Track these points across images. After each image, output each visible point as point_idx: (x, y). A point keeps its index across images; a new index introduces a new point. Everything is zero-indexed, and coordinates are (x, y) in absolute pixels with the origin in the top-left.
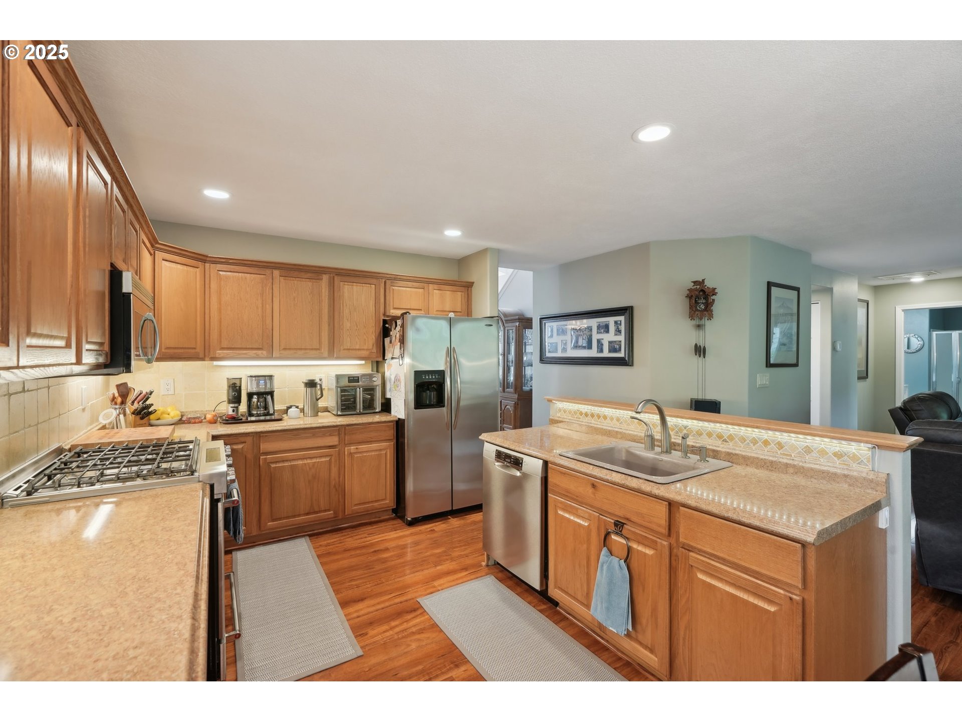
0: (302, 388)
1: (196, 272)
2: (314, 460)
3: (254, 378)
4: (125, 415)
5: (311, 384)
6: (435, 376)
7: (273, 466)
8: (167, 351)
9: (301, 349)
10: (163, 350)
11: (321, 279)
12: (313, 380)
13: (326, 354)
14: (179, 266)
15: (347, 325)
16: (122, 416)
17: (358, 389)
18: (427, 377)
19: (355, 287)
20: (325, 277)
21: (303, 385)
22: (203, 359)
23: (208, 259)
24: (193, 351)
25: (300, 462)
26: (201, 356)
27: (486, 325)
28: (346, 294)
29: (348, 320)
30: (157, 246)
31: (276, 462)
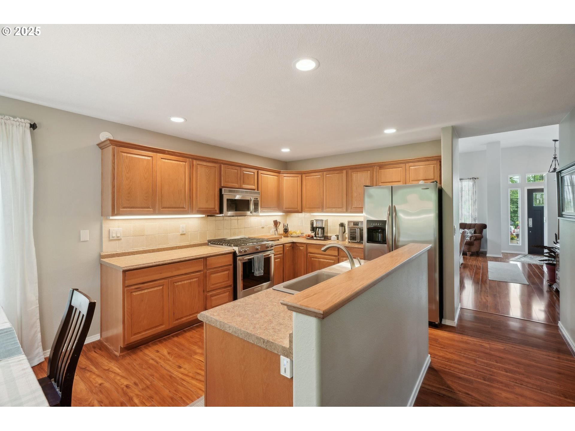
0: (338, 227)
1: (298, 179)
2: (327, 261)
3: (320, 221)
4: (277, 231)
5: (342, 225)
6: (380, 224)
7: (312, 259)
8: (285, 209)
9: (334, 208)
10: (284, 209)
11: (343, 173)
12: (343, 223)
13: (345, 211)
14: (291, 178)
15: (355, 194)
16: (276, 231)
17: (357, 229)
18: (374, 224)
19: (359, 174)
20: (344, 171)
21: (339, 225)
22: (301, 212)
23: (303, 173)
24: (296, 209)
25: (322, 260)
26: (300, 211)
27: (423, 189)
28: (354, 179)
29: (355, 192)
30: (281, 172)
31: (313, 258)
